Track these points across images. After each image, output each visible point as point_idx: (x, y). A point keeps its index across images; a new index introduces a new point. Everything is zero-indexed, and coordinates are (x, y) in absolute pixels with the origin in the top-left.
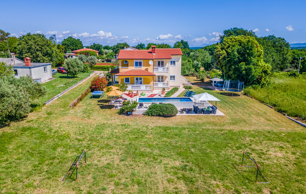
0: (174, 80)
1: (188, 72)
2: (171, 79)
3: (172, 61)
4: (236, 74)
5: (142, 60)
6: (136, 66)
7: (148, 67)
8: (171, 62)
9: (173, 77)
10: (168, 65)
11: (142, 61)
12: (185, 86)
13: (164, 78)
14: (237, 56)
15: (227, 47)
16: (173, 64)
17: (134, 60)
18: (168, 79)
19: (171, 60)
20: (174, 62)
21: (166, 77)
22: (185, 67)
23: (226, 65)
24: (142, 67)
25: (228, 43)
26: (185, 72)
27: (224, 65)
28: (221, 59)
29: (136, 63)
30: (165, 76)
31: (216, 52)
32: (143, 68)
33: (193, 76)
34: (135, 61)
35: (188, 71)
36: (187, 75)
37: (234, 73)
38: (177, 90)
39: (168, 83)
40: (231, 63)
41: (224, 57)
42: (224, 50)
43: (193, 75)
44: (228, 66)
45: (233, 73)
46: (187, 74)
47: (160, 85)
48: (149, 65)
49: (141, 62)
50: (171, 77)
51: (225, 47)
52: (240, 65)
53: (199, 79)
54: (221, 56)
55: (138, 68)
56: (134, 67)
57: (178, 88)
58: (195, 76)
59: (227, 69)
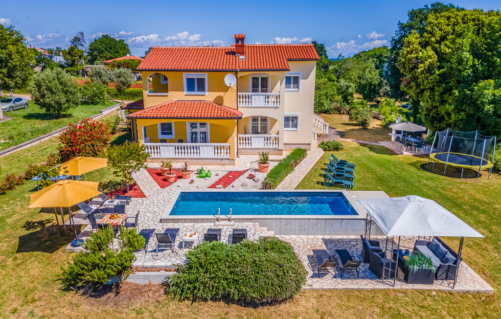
0: (295, 129)
1: (329, 105)
2: (286, 126)
3: (290, 77)
4: (463, 113)
5: (206, 74)
6: (189, 90)
7: (221, 94)
8: (288, 79)
9: (291, 121)
10: (279, 87)
11: (205, 76)
12: (323, 143)
13: (269, 122)
14: (470, 63)
15: (438, 39)
16: (292, 85)
17: (184, 74)
18: (279, 125)
19: (287, 74)
20: (296, 80)
21: (274, 121)
22: (322, 92)
23: (432, 89)
24: (207, 93)
25: (440, 30)
26: (322, 104)
27: (430, 88)
28: (422, 72)
29: (190, 82)
30: (271, 118)
31: (407, 55)
32: (209, 96)
33: (340, 114)
34: (185, 76)
35: (329, 102)
36: (326, 112)
37: (458, 110)
38: (304, 157)
39: (280, 136)
40: (447, 83)
41: (429, 68)
42: (429, 48)
43: (339, 111)
44: (439, 90)
45: (454, 110)
46: (327, 107)
47: (258, 142)
48: (226, 89)
49: (203, 80)
50: (287, 119)
51: (433, 39)
52: (476, 88)
53: (355, 122)
54: (422, 62)
55: (195, 97)
56: (185, 93)
57: (305, 151)
58: (344, 114)
59: (436, 98)
